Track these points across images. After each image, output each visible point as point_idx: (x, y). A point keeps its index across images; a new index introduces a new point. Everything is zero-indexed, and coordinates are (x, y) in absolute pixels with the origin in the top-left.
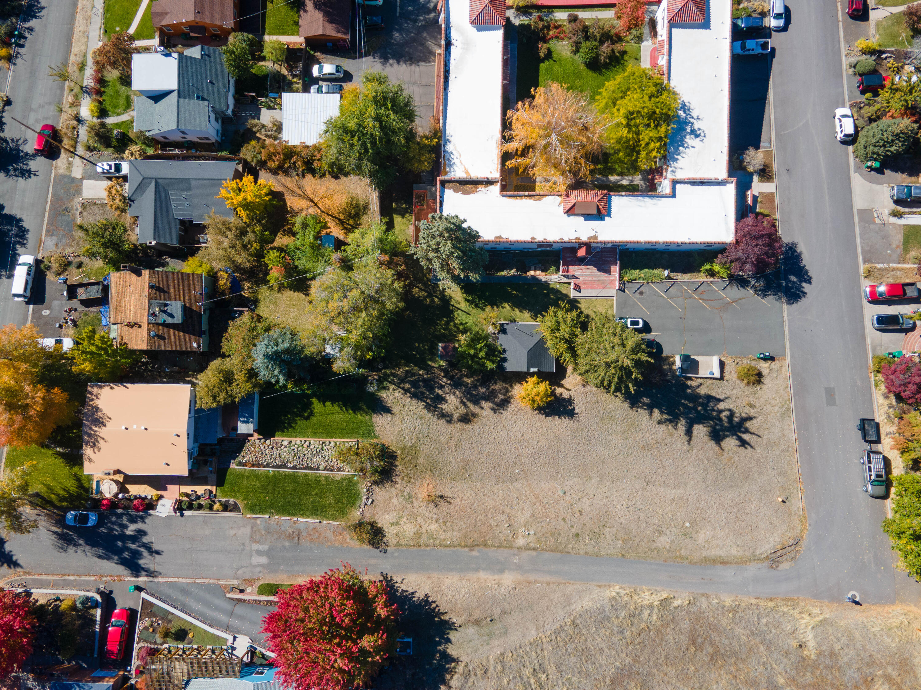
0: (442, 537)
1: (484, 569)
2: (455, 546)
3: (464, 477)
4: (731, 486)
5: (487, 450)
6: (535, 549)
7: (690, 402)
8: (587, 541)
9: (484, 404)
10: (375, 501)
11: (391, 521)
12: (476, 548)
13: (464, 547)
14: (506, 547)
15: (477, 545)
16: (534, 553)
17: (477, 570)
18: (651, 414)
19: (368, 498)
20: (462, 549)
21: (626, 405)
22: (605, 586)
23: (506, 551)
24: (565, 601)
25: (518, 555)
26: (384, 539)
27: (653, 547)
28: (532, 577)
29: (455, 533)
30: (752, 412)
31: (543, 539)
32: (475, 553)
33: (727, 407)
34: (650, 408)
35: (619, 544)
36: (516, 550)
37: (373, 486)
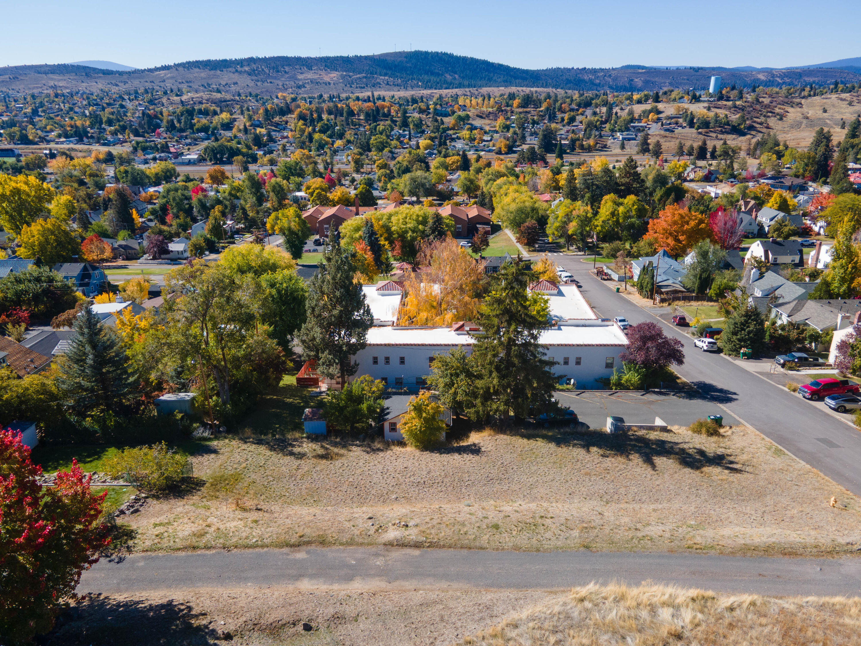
0: (244, 535)
1: (312, 577)
2: (262, 546)
3: (307, 501)
4: (743, 500)
5: (351, 480)
6: (417, 545)
7: (639, 442)
8: (514, 533)
9: (354, 448)
10: (143, 512)
11: (158, 523)
12: (304, 548)
13: (282, 547)
14: (362, 544)
15: (309, 543)
16: (416, 552)
17: (298, 577)
18: (588, 451)
19: (132, 507)
20: (277, 550)
21: (552, 446)
22: (563, 591)
23: (361, 549)
24: (480, 611)
25: (384, 556)
26: (130, 543)
27: (640, 534)
28: (408, 585)
29: (269, 530)
30: (728, 452)
31: (433, 531)
32: (301, 555)
33: (691, 447)
34: (587, 446)
35: (576, 533)
36: (382, 547)
37: (149, 500)
